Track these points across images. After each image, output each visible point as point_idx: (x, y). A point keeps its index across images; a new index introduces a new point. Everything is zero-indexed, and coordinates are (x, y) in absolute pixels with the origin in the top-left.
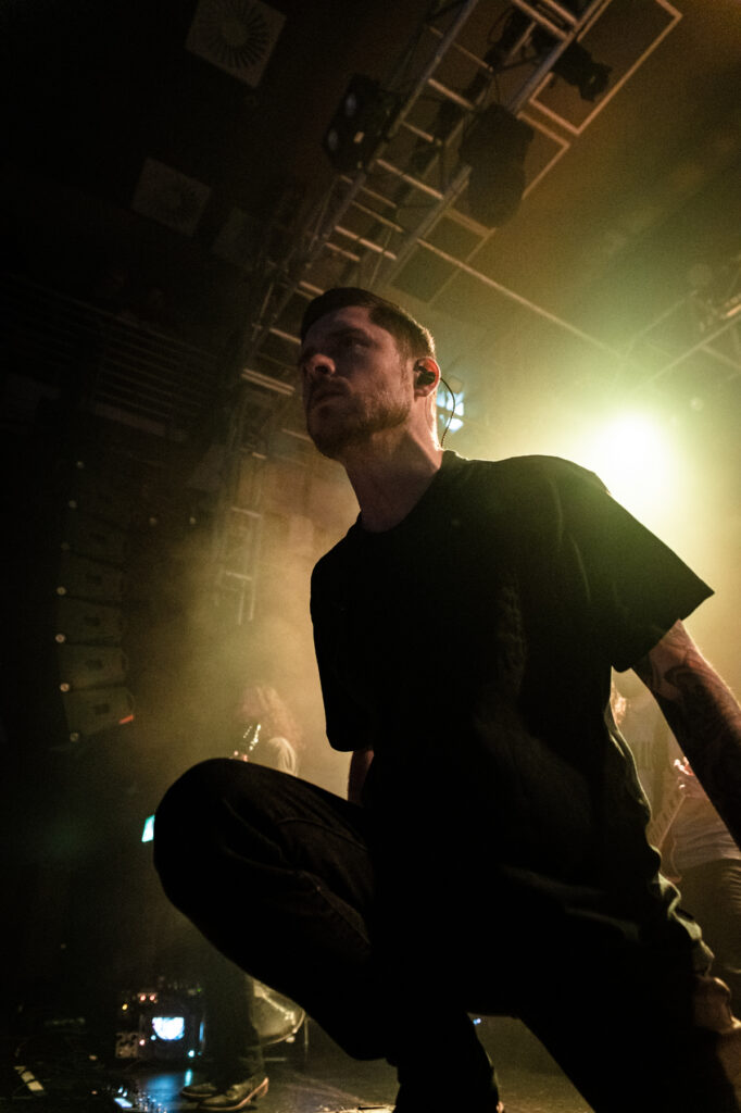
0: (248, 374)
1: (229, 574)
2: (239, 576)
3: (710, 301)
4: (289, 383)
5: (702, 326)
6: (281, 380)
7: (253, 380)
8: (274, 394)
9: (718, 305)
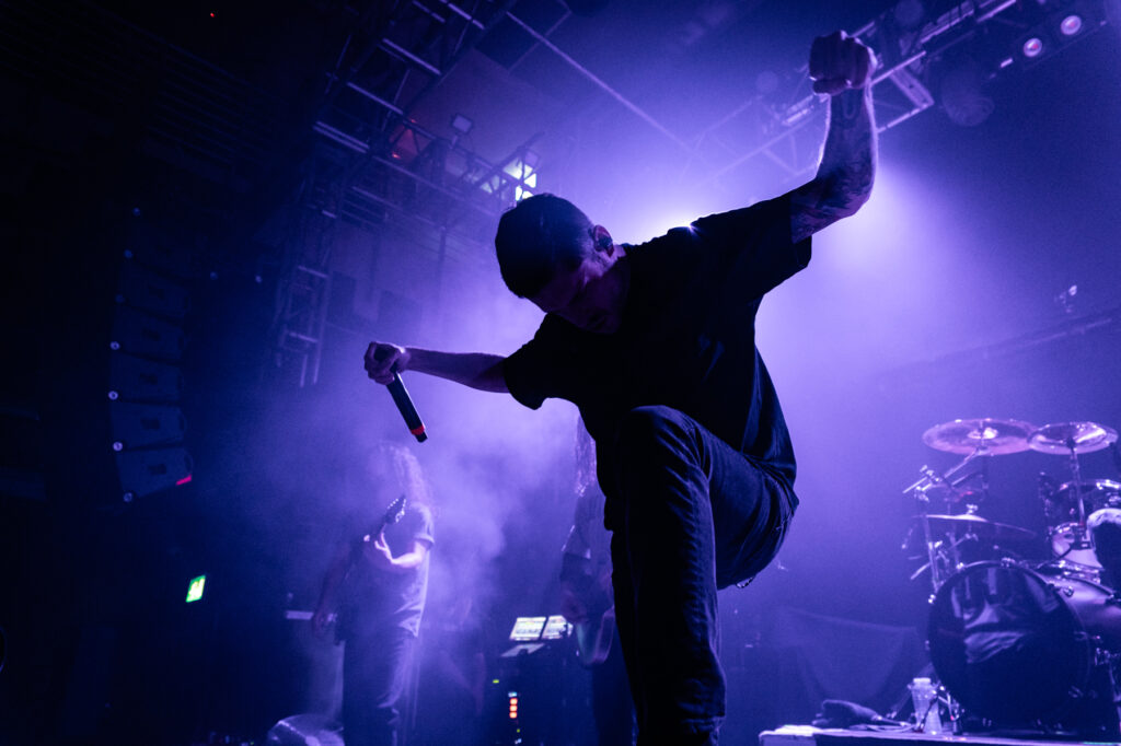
0: (318, 126)
1: (293, 334)
2: (303, 337)
3: (773, 107)
4: (363, 140)
5: (765, 131)
6: (355, 137)
7: (326, 133)
8: (346, 149)
9: (778, 110)
